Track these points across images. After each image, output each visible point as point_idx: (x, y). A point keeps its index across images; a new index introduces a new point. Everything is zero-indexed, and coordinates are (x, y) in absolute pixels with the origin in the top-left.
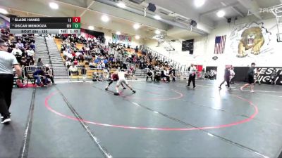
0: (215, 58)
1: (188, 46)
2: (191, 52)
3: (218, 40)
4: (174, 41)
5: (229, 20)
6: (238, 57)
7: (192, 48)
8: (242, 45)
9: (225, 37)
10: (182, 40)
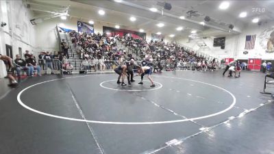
0: (246, 53)
1: (220, 42)
2: (223, 48)
3: (248, 38)
4: (205, 38)
5: (260, 24)
6: (267, 52)
7: (224, 44)
8: (271, 43)
9: (255, 36)
10: (213, 38)
